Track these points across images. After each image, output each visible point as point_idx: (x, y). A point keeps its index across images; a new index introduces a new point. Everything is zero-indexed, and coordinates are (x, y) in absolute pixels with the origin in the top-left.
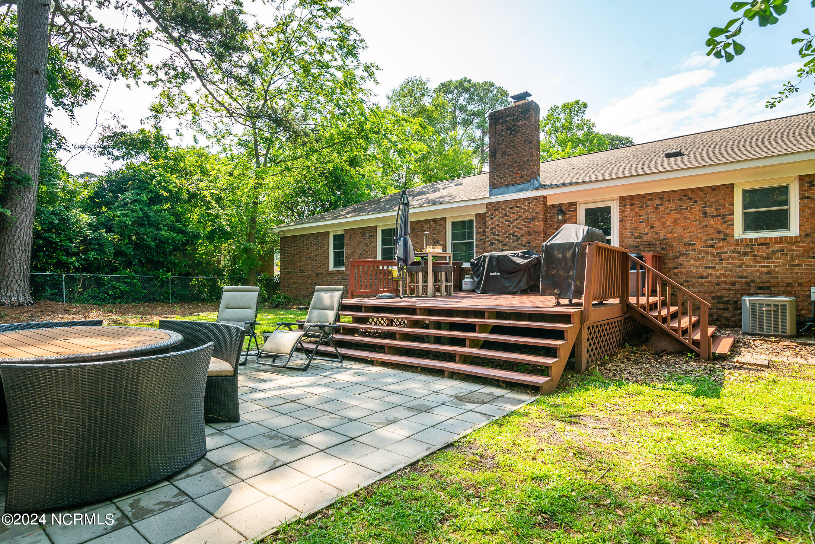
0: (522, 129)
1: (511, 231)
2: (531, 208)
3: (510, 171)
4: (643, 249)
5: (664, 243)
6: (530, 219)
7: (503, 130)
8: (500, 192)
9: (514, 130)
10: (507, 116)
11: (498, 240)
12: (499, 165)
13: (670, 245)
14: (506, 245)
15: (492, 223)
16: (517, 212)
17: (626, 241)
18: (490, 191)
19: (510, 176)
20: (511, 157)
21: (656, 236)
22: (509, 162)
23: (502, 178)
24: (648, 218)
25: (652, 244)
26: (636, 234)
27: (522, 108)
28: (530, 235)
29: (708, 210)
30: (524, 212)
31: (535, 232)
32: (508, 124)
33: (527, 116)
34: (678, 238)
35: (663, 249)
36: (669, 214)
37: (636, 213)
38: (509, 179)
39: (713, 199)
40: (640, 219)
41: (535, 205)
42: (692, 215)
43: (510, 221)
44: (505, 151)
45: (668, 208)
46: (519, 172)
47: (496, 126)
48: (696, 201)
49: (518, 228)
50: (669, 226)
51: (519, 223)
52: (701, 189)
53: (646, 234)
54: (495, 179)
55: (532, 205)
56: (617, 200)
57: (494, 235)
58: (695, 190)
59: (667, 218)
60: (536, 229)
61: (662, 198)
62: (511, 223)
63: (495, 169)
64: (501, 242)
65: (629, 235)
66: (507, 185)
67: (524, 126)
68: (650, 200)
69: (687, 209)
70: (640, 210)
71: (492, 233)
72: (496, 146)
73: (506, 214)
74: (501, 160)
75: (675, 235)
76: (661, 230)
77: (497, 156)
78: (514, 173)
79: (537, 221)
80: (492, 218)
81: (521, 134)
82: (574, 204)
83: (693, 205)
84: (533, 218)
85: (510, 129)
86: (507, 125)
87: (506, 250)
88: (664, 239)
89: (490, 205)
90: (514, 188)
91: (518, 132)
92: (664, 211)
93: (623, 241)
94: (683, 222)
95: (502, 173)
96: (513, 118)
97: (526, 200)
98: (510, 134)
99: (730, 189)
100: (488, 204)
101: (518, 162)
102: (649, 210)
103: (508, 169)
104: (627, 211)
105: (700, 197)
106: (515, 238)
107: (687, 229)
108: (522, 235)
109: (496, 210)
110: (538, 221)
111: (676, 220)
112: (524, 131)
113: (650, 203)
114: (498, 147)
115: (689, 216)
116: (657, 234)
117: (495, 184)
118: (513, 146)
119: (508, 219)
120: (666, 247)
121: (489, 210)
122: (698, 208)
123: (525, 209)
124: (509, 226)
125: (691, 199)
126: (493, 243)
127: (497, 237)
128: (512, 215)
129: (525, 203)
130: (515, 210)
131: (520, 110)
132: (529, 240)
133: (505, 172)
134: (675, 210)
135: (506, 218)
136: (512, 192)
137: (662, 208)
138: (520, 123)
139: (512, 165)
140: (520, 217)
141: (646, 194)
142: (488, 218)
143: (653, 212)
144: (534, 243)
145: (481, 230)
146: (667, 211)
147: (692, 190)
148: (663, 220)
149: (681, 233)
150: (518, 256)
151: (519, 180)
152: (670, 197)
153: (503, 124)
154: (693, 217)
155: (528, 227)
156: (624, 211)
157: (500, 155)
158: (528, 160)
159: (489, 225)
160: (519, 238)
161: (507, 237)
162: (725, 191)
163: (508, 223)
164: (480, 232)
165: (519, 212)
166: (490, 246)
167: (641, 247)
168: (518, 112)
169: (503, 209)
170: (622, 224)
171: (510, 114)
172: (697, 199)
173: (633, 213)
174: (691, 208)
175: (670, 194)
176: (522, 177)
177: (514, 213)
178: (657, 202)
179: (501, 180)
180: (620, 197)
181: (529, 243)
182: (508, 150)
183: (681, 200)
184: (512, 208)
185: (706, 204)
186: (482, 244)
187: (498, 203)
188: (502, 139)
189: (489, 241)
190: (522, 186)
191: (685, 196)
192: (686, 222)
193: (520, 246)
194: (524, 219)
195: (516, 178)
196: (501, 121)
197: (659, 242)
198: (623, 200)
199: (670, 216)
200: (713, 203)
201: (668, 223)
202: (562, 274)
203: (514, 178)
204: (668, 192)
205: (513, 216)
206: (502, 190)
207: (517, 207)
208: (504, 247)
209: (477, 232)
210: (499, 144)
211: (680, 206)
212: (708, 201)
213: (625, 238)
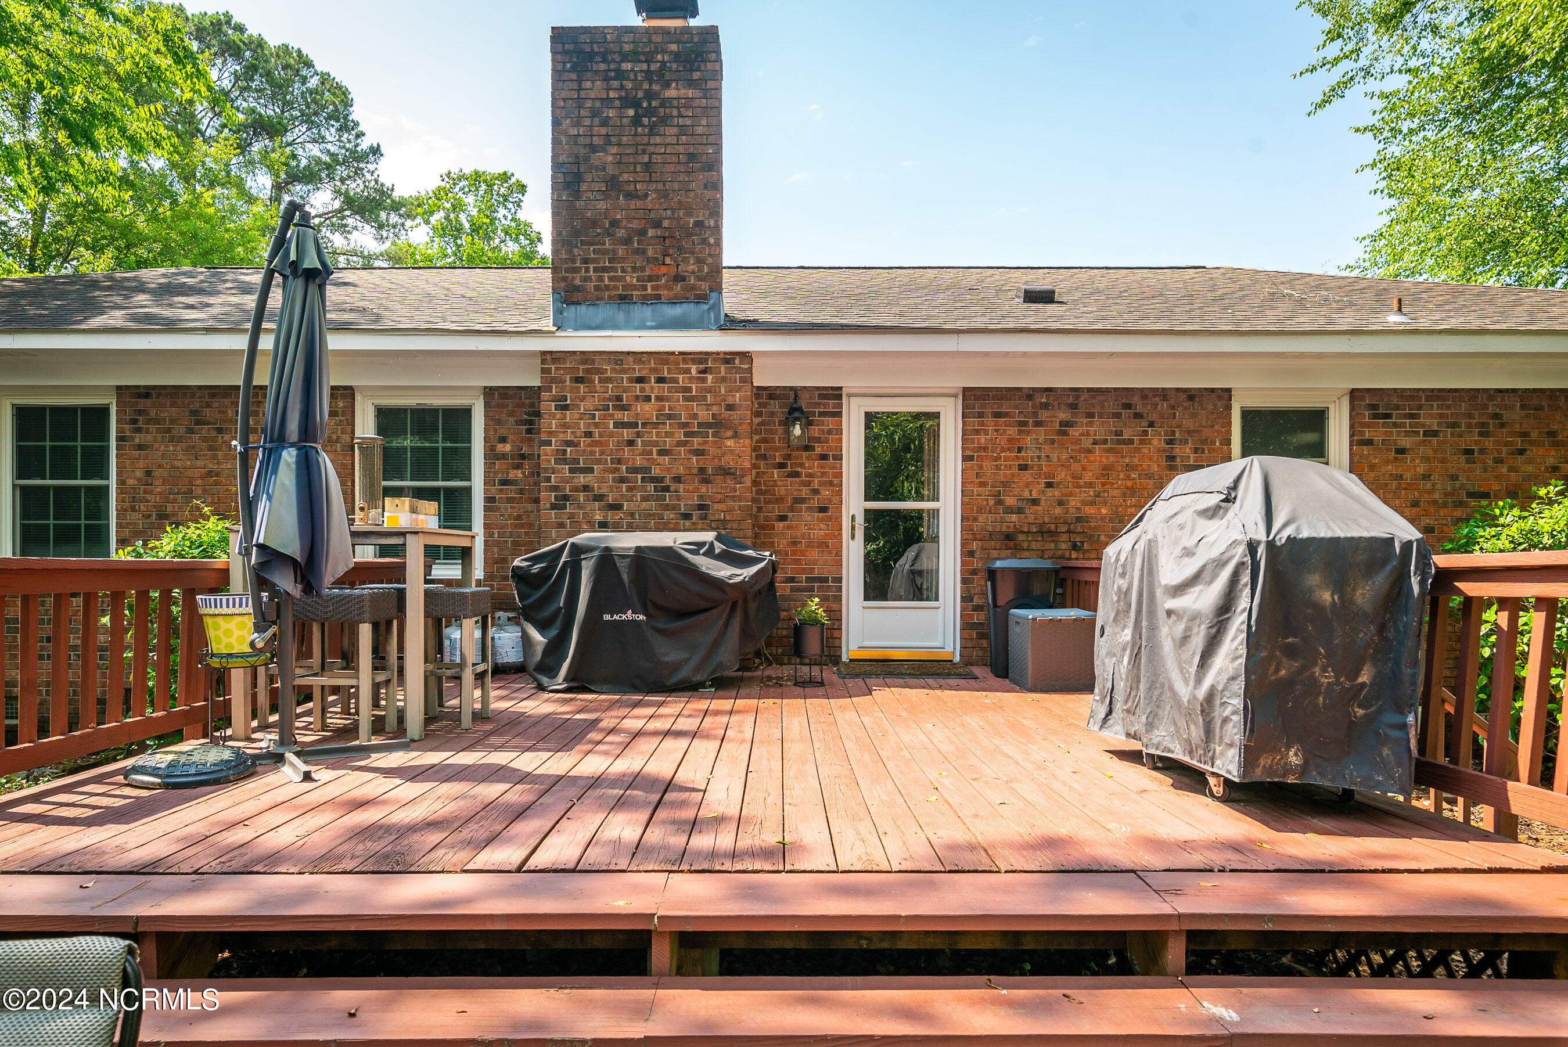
0: (680, 116)
1: (639, 462)
2: (709, 390)
3: (637, 252)
4: (1025, 545)
5: (1079, 530)
6: (708, 425)
7: (607, 101)
8: (598, 320)
9: (651, 112)
10: (625, 57)
11: (586, 488)
12: (594, 223)
13: (1091, 536)
14: (616, 507)
15: (565, 426)
16: (659, 399)
17: (982, 518)
18: (558, 312)
19: (634, 269)
20: (639, 203)
21: (1058, 511)
22: (629, 219)
23: (604, 270)
24: (1039, 457)
25: (1050, 532)
26: (1010, 501)
27: (678, 42)
28: (706, 481)
29: (1177, 450)
30: (686, 399)
31: (725, 472)
32: (629, 85)
33: (696, 75)
34: (1111, 520)
35: (1075, 547)
36: (1090, 451)
37: (1009, 440)
38: (632, 279)
39: (1189, 424)
40: (1018, 458)
41: (724, 380)
42: (1141, 459)
43: (634, 425)
44: (614, 178)
45: (1088, 434)
46: (668, 260)
47: (580, 81)
48: (1151, 425)
49: (662, 453)
50: (1091, 485)
51: (668, 434)
52: (1163, 394)
53: (1035, 502)
54: (576, 270)
55: (716, 380)
56: (955, 396)
57: (571, 471)
58: (1150, 395)
59: (1084, 462)
60: (728, 461)
61: (1074, 406)
62: (638, 435)
63: (576, 233)
64: (599, 498)
65: (992, 502)
66: (624, 299)
67: (687, 107)
68: (1045, 406)
69: (1131, 442)
70: (1020, 432)
71: (565, 461)
72: (582, 151)
73: (619, 398)
74: (602, 205)
75: (1104, 511)
76: (1071, 494)
77: (584, 187)
78: (649, 260)
79: (729, 433)
80: (565, 408)
81: (674, 131)
82: (836, 394)
83: (1145, 433)
84: (717, 425)
85: (636, 104)
86: (622, 87)
87: (617, 527)
88: (1079, 519)
89: (555, 360)
90: (647, 312)
91: (664, 120)
92: (1077, 442)
93: (975, 519)
94: (1122, 476)
95: (605, 252)
96: (645, 66)
97: (694, 361)
98: (636, 121)
99: (1224, 402)
100: (547, 356)
101: (666, 223)
102: (1041, 434)
103: (628, 241)
104: (986, 433)
105: (1162, 416)
106: (651, 487)
107: (1132, 495)
108: (678, 479)
109: (578, 380)
110: (736, 436)
111: (1107, 468)
112: (688, 122)
113: (1044, 415)
114: (587, 159)
115: (1136, 461)
116: (1060, 503)
117: (577, 289)
118: (647, 166)
119: (626, 417)
120: (1082, 543)
121: (554, 380)
122: (1155, 442)
123: (689, 390)
124: (631, 443)
125: (1138, 416)
126: (566, 498)
127: (582, 479)
128: (639, 407)
129: (688, 371)
130: (653, 388)
131: (674, 47)
132: (701, 497)
133: (614, 251)
134: (1105, 442)
135: (619, 415)
136: (642, 327)
137: (1074, 432)
138: (671, 93)
139: (643, 232)
140: (670, 417)
141: (1034, 389)
142: (547, 407)
143: (1053, 442)
144: (721, 506)
145: (508, 448)
146: (1087, 443)
147: (1145, 393)
148: (1076, 467)
149: (1117, 507)
150: (710, 553)
151: (669, 288)
152: (1093, 405)
153: (607, 79)
154: (1145, 464)
155: (699, 453)
156: (977, 432)
157: (596, 187)
158: (699, 224)
159: (551, 433)
160: (667, 489)
161: (622, 480)
162: (1215, 406)
163: (626, 433)
164: (503, 456)
165: (668, 399)
166: (553, 507)
167: (1021, 537)
168: (663, 52)
169: (609, 380)
170: (972, 469)
171: (635, 53)
172: (1154, 417)
173: (1002, 440)
174: (1142, 442)
175: (1093, 397)
176: (679, 278)
177: (648, 399)
178: (1063, 415)
179: (601, 279)
180: (965, 390)
181: (701, 507)
182: (625, 177)
183: (1117, 415)
184: (640, 380)
185: (1173, 433)
186: (509, 500)
187: (586, 357)
188: (603, 131)
189: (555, 488)
190: (677, 311)
191: (1128, 406)
192: (1129, 478)
193: (669, 515)
194: (685, 425)
195: (658, 278)
196: (603, 67)
197: (1064, 529)
198: (977, 398)
199: (1092, 457)
200: (1189, 432)
201: (1088, 477)
202: (1327, 678)
203: (650, 279)
204: (1089, 390)
205: (648, 410)
206: (604, 311)
207: (660, 380)
208: (611, 516)
209: (491, 455)
210: (593, 148)
211: (1117, 434)
212: (1179, 426)
213: (980, 510)
